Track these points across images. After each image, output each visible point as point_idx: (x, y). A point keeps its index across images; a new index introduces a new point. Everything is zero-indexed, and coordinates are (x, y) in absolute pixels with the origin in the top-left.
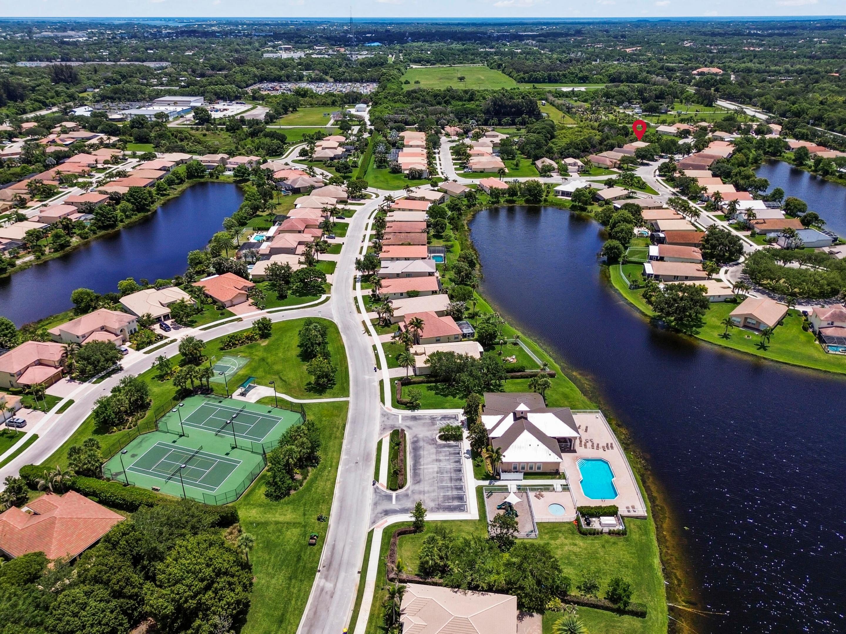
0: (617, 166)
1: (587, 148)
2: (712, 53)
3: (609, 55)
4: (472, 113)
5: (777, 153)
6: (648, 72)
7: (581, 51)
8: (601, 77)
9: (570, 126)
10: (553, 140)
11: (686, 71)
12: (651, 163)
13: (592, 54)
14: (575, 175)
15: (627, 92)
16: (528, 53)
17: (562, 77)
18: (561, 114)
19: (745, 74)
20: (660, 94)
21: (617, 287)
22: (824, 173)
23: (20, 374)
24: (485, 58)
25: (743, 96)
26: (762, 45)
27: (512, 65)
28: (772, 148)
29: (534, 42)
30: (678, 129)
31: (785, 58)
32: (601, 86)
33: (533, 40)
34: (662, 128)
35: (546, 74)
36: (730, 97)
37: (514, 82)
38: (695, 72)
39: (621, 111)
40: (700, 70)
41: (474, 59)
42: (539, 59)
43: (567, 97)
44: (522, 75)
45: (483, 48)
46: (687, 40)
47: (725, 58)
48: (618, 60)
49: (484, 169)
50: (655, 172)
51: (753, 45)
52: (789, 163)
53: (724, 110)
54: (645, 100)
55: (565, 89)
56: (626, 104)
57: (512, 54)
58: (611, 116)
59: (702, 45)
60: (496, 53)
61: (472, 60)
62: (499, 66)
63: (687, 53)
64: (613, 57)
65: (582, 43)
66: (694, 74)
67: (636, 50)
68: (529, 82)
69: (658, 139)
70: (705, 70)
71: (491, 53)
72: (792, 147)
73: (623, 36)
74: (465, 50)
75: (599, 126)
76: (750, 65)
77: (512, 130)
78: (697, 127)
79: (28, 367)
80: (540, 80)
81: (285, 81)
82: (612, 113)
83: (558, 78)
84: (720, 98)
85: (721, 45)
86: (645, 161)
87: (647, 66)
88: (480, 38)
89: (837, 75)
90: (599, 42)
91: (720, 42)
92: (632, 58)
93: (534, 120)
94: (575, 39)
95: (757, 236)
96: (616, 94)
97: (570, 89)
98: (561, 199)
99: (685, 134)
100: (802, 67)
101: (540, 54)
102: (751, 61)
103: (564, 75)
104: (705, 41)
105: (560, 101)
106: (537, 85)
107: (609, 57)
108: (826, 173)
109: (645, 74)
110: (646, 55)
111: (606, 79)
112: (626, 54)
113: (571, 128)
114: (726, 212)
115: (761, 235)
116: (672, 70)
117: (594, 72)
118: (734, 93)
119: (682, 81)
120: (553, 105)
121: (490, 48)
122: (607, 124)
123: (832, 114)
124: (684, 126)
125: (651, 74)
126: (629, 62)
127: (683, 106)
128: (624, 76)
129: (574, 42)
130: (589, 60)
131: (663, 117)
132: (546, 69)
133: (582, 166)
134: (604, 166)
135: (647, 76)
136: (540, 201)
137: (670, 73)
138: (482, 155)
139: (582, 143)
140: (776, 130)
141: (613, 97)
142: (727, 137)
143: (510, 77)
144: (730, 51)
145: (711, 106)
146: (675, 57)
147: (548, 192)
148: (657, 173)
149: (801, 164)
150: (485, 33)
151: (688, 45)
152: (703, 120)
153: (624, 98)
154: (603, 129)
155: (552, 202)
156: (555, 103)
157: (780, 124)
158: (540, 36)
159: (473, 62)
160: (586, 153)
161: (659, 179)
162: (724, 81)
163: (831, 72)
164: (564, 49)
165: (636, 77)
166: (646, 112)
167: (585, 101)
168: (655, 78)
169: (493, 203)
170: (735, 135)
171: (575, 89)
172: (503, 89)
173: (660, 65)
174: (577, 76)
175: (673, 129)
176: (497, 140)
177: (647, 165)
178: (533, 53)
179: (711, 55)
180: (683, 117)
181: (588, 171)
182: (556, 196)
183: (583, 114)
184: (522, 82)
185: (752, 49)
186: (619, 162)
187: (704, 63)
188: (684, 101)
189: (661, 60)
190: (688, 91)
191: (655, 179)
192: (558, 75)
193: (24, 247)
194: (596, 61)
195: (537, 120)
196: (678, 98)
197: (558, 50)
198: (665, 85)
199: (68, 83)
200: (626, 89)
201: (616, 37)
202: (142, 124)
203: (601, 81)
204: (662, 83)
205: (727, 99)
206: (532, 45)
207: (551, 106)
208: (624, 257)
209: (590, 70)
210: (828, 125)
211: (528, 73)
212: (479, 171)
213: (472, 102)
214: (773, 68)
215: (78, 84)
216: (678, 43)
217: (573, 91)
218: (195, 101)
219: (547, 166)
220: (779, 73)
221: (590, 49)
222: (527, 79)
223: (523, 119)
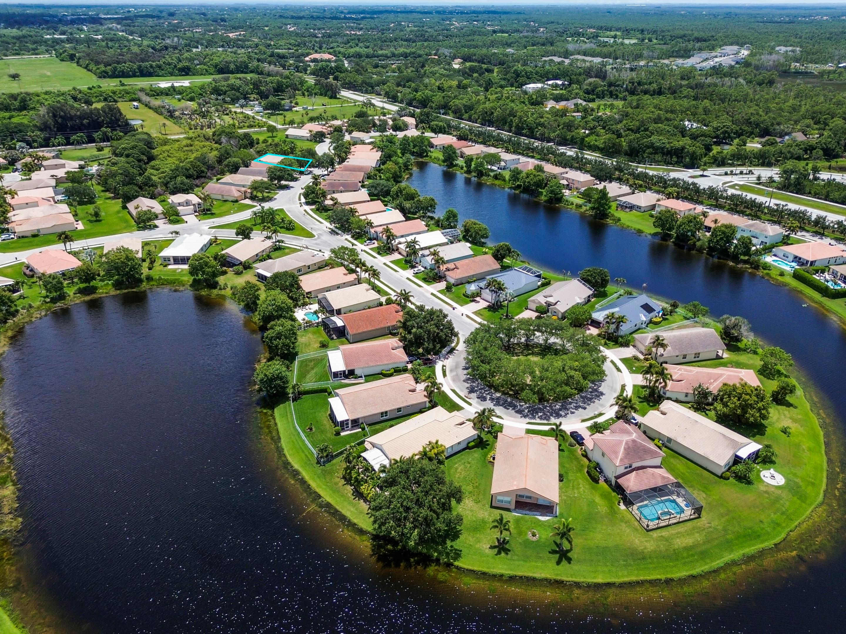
0: (248, 195)
1: (203, 172)
2: (317, 37)
3: (210, 41)
4: (20, 131)
5: (424, 153)
6: (259, 60)
7: (178, 37)
8: (205, 67)
9: (176, 137)
10: (152, 163)
11: (299, 58)
12: (291, 184)
13: (191, 40)
14: (191, 219)
15: (241, 86)
16: (111, 40)
17: (157, 69)
18: (161, 120)
19: (358, 60)
20: (278, 87)
21: (296, 465)
22: (478, 174)
24: (52, 47)
25: (364, 85)
26: (361, 29)
27: (88, 55)
28: (417, 148)
29: (119, 27)
30: (311, 131)
31: (385, 41)
32: (207, 79)
33: (118, 24)
34: (292, 132)
35: (135, 67)
36: (352, 86)
37: (94, 78)
38: (307, 59)
39: (239, 110)
40: (312, 56)
41: (37, 49)
42: (126, 46)
43: (167, 95)
44: (102, 68)
45: (50, 34)
46: (290, 24)
47: (332, 43)
48: (223, 46)
49: (38, 230)
50: (300, 199)
51: (352, 29)
52: (440, 165)
53: (351, 103)
54: (263, 96)
55: (164, 84)
56: (242, 101)
57: (89, 41)
58: (227, 119)
59: (306, 29)
60: (69, 41)
61: (34, 50)
62: (72, 57)
63: (293, 38)
64: (216, 42)
65: (178, 28)
66: (308, 61)
67: (240, 35)
68: (114, 75)
69: (291, 148)
70: (317, 56)
71: (62, 41)
72: (435, 144)
73: (223, 20)
74: (24, 37)
75: (213, 135)
76: (357, 49)
77: (90, 150)
78: (330, 127)
80: (128, 73)
82: (227, 114)
83: (151, 70)
84: (344, 88)
85: (324, 29)
86: (283, 182)
87: (256, 53)
88: (47, 22)
89: (436, 57)
90: (198, 26)
91: (322, 26)
92: (237, 44)
93: (121, 134)
94: (169, 23)
95: (454, 289)
96: (227, 89)
97: (169, 85)
98: (175, 270)
99: (319, 137)
100: (405, 50)
101: (128, 40)
102: (357, 45)
103: (160, 67)
104: (307, 25)
105: (156, 102)
106: (125, 81)
107: (210, 44)
108: (480, 174)
109: (255, 63)
110: (251, 41)
111: (212, 70)
112: (231, 40)
113: (178, 141)
114: (405, 254)
115: (457, 285)
116: (283, 57)
117: (196, 62)
118: (355, 81)
119: (298, 69)
120: (150, 108)
121: (61, 34)
122: (223, 132)
123: (457, 102)
124: (316, 127)
125: (262, 62)
126: (235, 48)
127: (306, 99)
128: (232, 66)
129: (168, 26)
130: (189, 46)
131: (289, 116)
132: (135, 58)
133: (199, 204)
134: (230, 199)
135: (258, 66)
136: (140, 281)
137: (282, 61)
138: (35, 204)
139: (194, 167)
140: (412, 124)
141: (225, 93)
142: (366, 137)
143: (89, 70)
144: (335, 35)
145: (335, 98)
146: (282, 43)
147: (152, 262)
148: (303, 200)
149: (451, 165)
150: (54, 16)
151: (293, 29)
152: (335, 118)
153: (238, 94)
154: (220, 140)
155: (160, 279)
156: (151, 105)
157: (412, 116)
158: (126, 18)
159: (35, 52)
160: (203, 180)
161: (308, 208)
162: (339, 69)
163: (430, 55)
164: (157, 34)
165: (247, 67)
166: (269, 110)
167: (192, 99)
168: (267, 67)
169: (54, 300)
170: (373, 134)
171: (176, 85)
172: (74, 89)
173: (269, 52)
174: (175, 66)
175: (304, 132)
176: (61, 173)
177: (287, 187)
178: (119, 40)
179: (317, 40)
180: (312, 114)
181: (209, 210)
182: (165, 266)
183: (191, 118)
184: (105, 77)
185: (353, 32)
186: (249, 191)
187: (313, 49)
188: (306, 93)
189: (269, 45)
190: (307, 81)
191: (302, 209)
192: (151, 66)
194: (197, 48)
195: (126, 134)
196: (299, 90)
197: (150, 35)
198: (281, 75)
200: (238, 82)
201: (215, 21)
203: (207, 73)
204: (277, 74)
205: (349, 89)
206: (118, 30)
207: (147, 109)
208: (294, 387)
209: (191, 60)
210: (455, 112)
211: (110, 65)
212: (29, 234)
213: (24, 112)
214: (380, 52)
216: (282, 27)
217: (173, 87)
219: (145, 213)
220: (387, 57)
221: (189, 34)
222: (110, 73)
223: (105, 133)
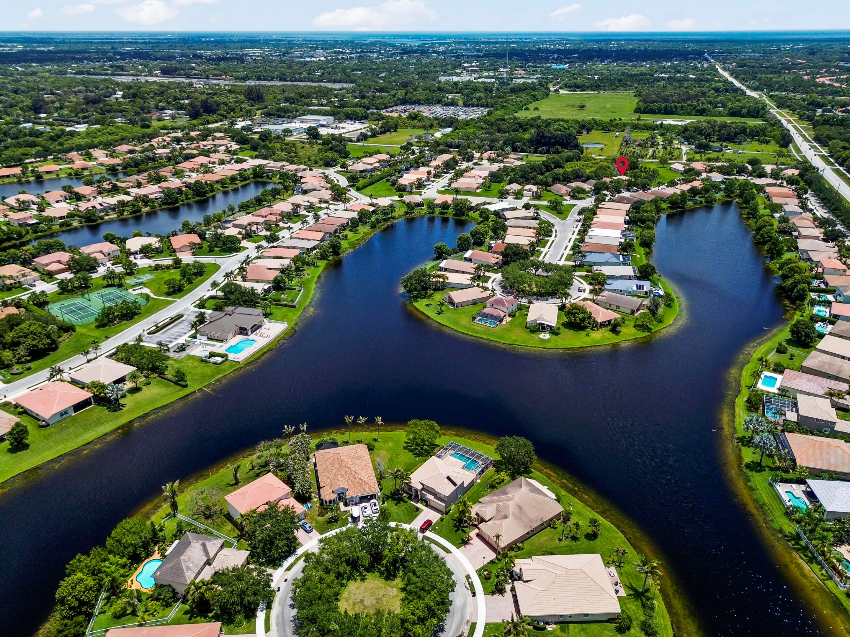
0: (572, 194)
23: (47, 265)
34: (675, 165)
35: (663, 106)
39: (680, 146)
44: (642, 105)
78: (709, 166)
79: (52, 263)
80: (655, 111)
81: (423, 104)
83: (674, 109)
93: (566, 151)
124: (698, 165)
128: (745, 111)
133: (537, 192)
134: (559, 194)
138: (473, 177)
142: (718, 177)
145: (786, 147)
167: (662, 135)
169: (430, 213)
181: (540, 197)
184: (637, 112)
193: (114, 209)
199: (255, 101)
202: (267, 137)
215: (262, 102)
218: (324, 120)
223: (557, 149)
